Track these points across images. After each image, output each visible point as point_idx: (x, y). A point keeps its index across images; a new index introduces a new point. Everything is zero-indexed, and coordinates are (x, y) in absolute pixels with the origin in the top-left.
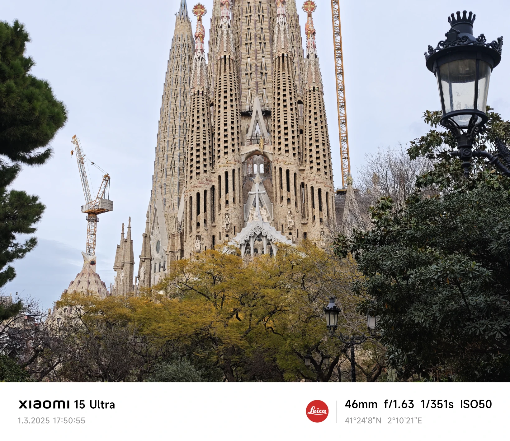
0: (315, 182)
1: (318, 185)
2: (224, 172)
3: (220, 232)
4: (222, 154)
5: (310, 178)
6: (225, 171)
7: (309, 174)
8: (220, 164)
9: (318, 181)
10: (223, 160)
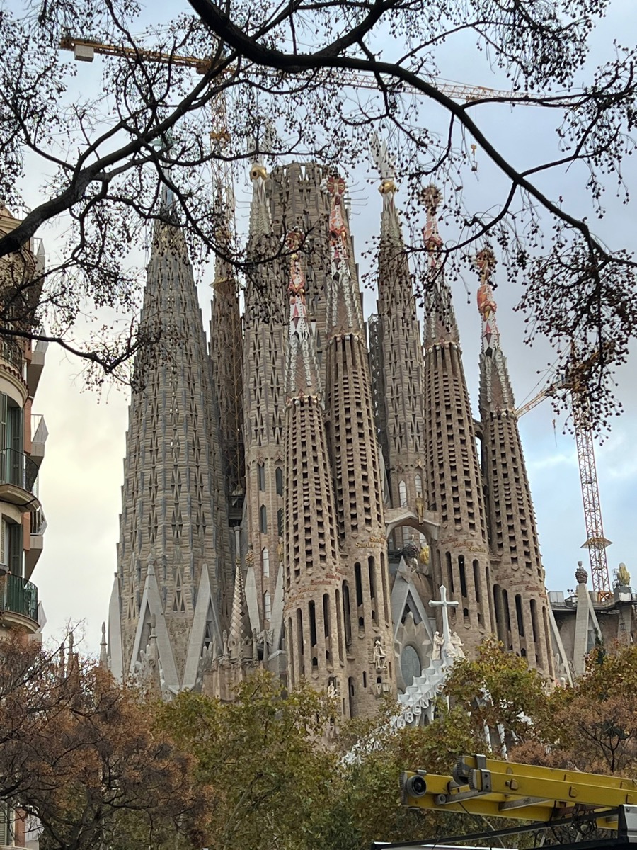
0: (523, 587)
1: (529, 593)
2: (366, 557)
3: (364, 673)
4: (361, 522)
5: (512, 579)
6: (369, 554)
7: (509, 571)
8: (359, 541)
9: (530, 586)
10: (362, 535)
